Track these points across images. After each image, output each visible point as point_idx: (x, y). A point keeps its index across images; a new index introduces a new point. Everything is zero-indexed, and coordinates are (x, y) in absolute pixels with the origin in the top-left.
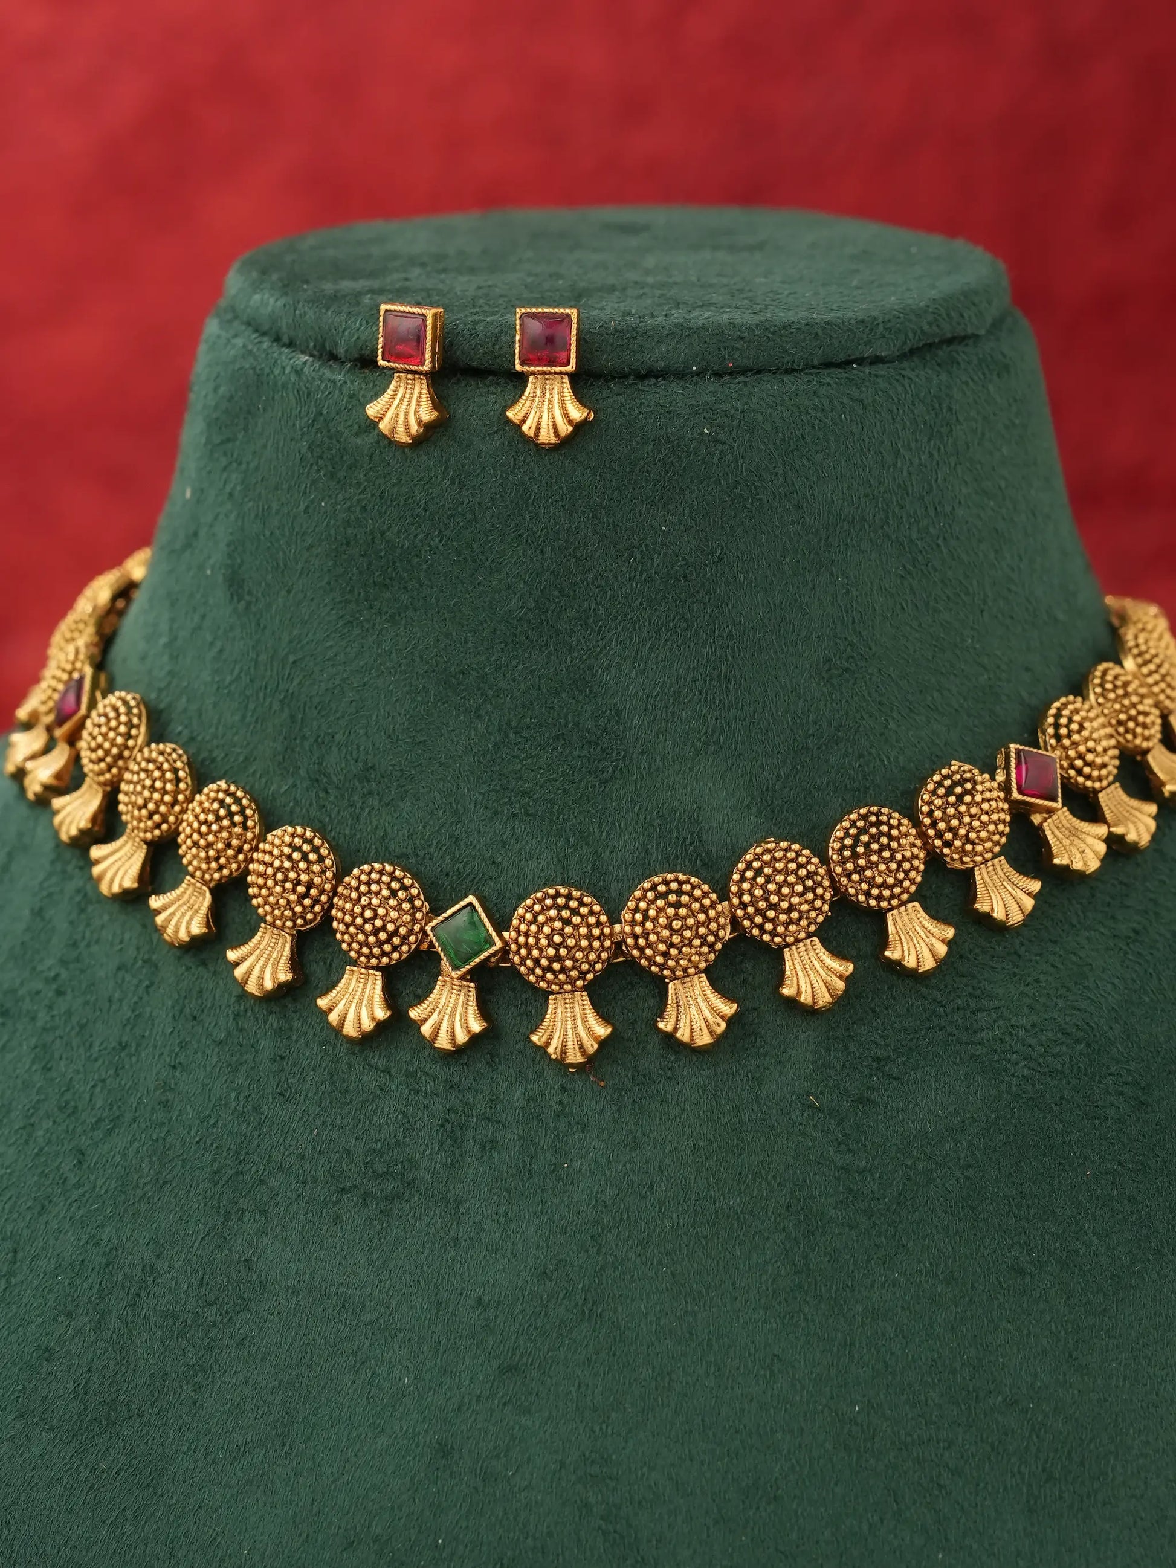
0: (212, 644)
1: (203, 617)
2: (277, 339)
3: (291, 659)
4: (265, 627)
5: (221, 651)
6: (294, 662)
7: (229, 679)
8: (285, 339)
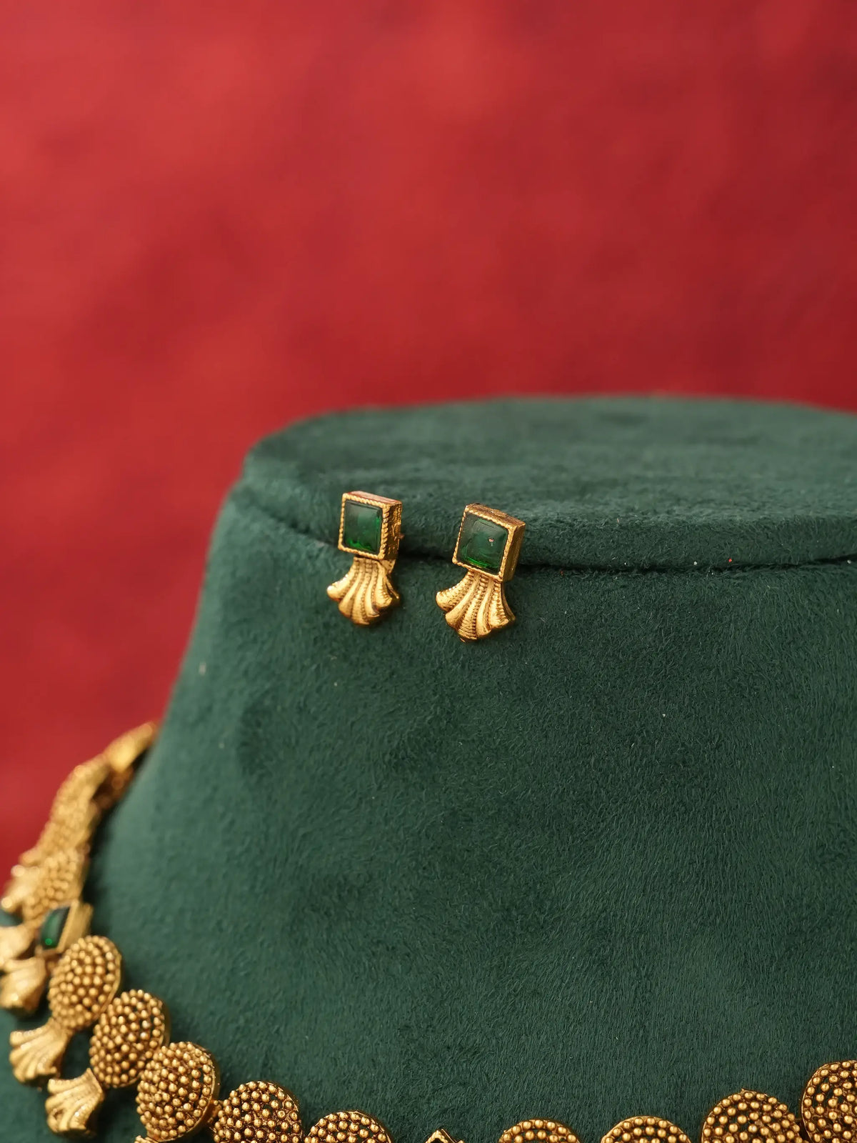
0: (223, 816)
1: (215, 789)
2: (294, 525)
3: (301, 832)
4: (276, 801)
5: (232, 823)
6: (304, 836)
7: (239, 849)
8: (302, 526)
